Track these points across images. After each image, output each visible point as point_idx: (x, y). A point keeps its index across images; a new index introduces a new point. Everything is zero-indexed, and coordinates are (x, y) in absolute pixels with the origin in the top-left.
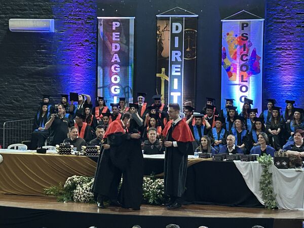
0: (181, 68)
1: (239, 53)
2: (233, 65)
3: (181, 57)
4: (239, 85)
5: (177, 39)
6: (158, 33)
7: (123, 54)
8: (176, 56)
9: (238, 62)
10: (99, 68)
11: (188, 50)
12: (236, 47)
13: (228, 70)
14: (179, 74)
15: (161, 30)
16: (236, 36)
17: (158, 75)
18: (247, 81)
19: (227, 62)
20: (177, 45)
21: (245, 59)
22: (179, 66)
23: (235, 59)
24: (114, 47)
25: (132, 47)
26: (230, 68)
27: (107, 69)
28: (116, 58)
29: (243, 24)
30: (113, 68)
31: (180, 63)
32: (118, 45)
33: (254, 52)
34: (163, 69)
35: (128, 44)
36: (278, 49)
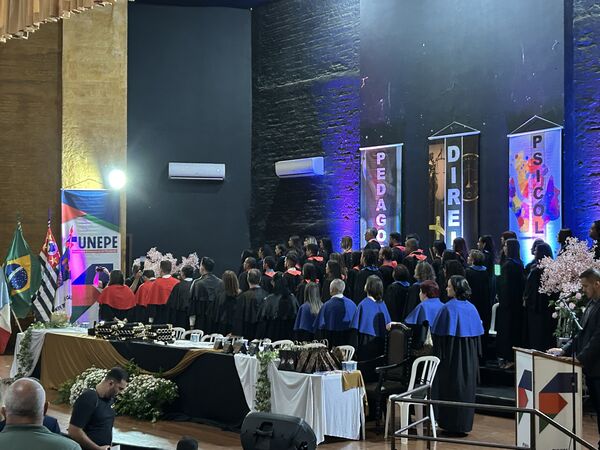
0: (460, 215)
1: (531, 186)
2: (525, 205)
3: (460, 198)
4: (533, 238)
5: (454, 169)
6: (430, 163)
7: (389, 198)
8: (453, 197)
9: (530, 201)
10: (362, 220)
11: (468, 186)
12: (528, 176)
13: (518, 214)
14: (457, 224)
15: (434, 159)
16: (527, 158)
17: (431, 227)
18: (542, 232)
19: (517, 202)
20: (454, 181)
21: (539, 196)
22: (457, 212)
23: (526, 195)
24: (378, 190)
25: (399, 187)
26: (520, 211)
27: (371, 221)
28: (381, 205)
29: (535, 138)
30: (378, 218)
31: (458, 207)
32: (383, 185)
33: (551, 183)
34: (438, 218)
35: (394, 184)
36: (593, 174)
